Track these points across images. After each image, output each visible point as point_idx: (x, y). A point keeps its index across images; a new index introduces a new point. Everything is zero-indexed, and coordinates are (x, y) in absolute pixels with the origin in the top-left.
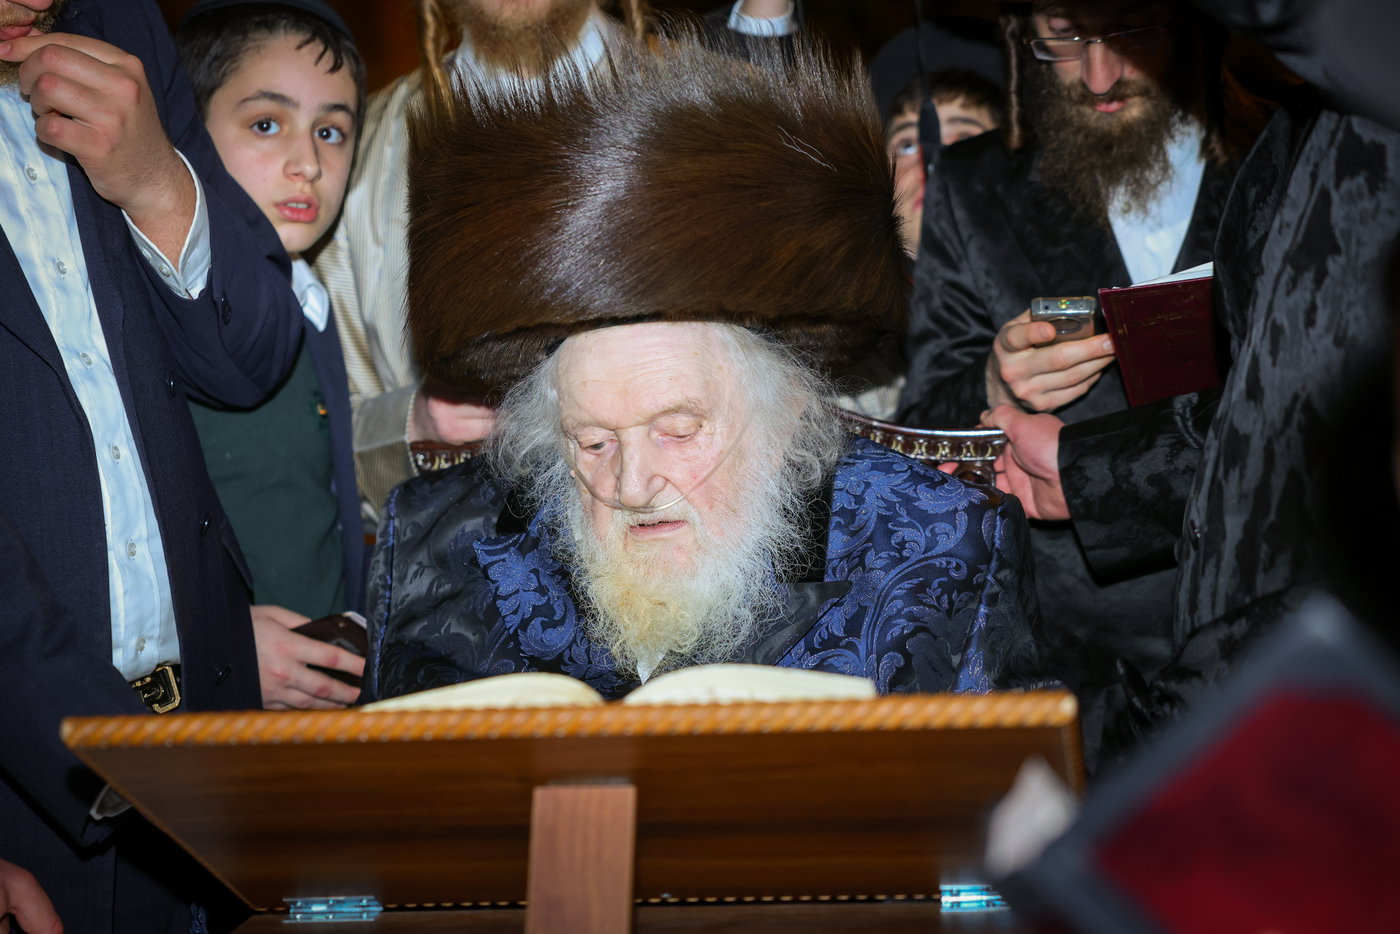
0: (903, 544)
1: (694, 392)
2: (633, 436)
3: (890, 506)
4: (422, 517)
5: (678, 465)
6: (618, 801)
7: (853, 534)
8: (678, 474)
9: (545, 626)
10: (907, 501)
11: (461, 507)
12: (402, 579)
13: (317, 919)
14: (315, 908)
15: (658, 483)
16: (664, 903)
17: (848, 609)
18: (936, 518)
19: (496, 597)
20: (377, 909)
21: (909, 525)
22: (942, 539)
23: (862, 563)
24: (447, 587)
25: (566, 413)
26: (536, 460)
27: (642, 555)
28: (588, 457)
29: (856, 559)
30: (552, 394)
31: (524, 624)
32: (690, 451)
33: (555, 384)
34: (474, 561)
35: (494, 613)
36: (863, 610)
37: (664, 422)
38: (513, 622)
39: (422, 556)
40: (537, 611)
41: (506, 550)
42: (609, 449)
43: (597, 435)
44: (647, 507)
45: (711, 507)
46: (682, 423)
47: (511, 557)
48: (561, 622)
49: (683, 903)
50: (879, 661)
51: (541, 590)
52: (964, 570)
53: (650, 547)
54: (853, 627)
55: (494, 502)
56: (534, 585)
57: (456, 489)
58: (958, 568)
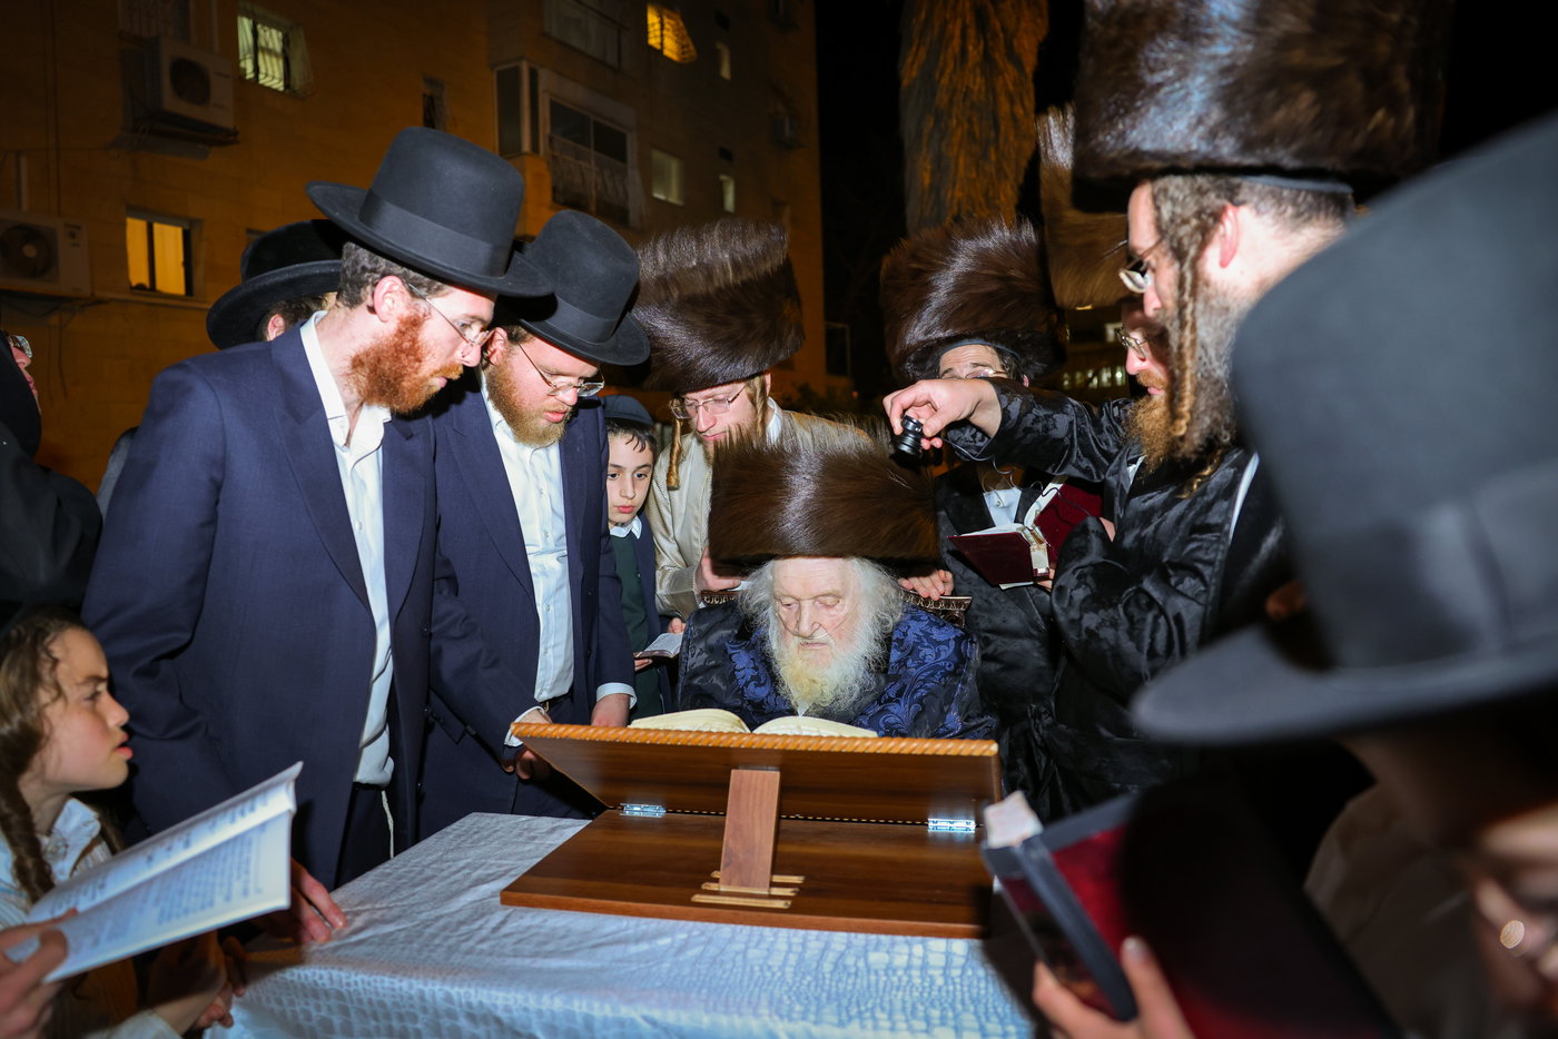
0: (924, 657)
1: (837, 587)
2: (807, 604)
3: (919, 637)
4: (704, 627)
5: (826, 617)
6: (772, 778)
7: (902, 651)
8: (826, 621)
9: (756, 686)
10: (927, 635)
11: (721, 624)
12: (692, 656)
13: (636, 814)
14: (635, 809)
15: (816, 626)
16: (797, 818)
17: (898, 685)
18: (939, 643)
19: (735, 670)
20: (663, 811)
21: (928, 647)
22: (943, 653)
23: (905, 665)
24: (713, 662)
25: (776, 589)
26: (762, 606)
27: (806, 657)
28: (784, 609)
29: (902, 663)
30: (771, 578)
31: (747, 684)
32: (832, 612)
33: (772, 573)
34: (726, 651)
35: (733, 676)
36: (905, 686)
37: (822, 599)
38: (742, 682)
39: (702, 645)
40: (753, 678)
41: (740, 648)
42: (795, 607)
43: (788, 600)
44: (810, 637)
45: (840, 638)
46: (829, 600)
47: (742, 652)
48: (763, 685)
49: (806, 819)
50: (910, 707)
51: (756, 668)
52: (953, 667)
53: (810, 654)
54: (899, 694)
55: (736, 624)
56: (752, 665)
57: (719, 616)
58: (950, 666)
